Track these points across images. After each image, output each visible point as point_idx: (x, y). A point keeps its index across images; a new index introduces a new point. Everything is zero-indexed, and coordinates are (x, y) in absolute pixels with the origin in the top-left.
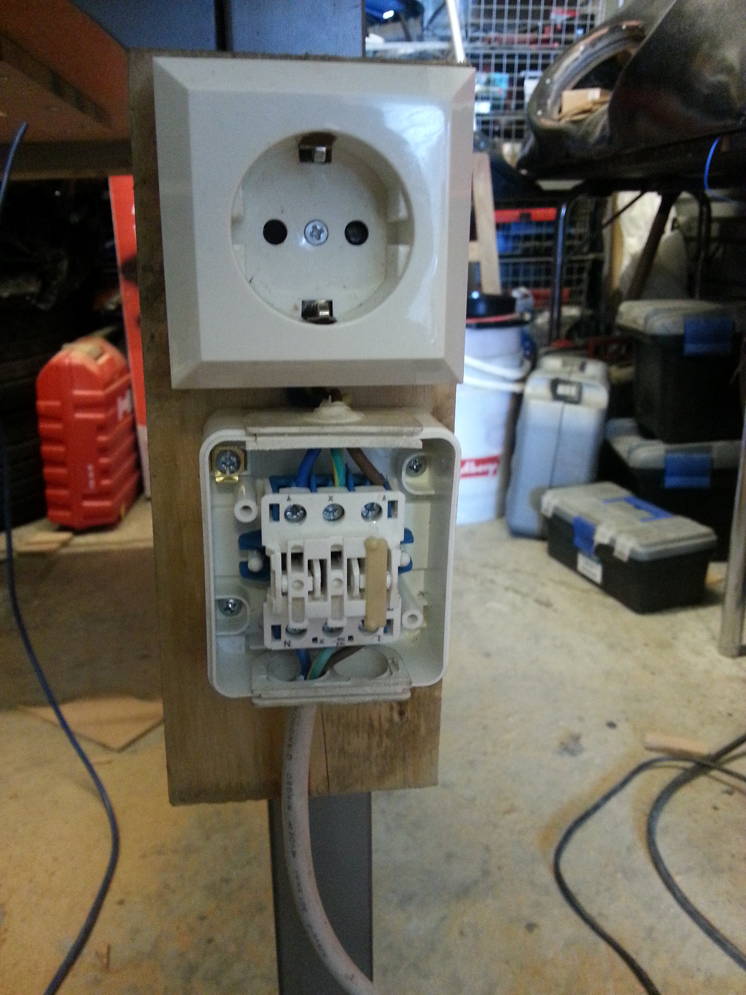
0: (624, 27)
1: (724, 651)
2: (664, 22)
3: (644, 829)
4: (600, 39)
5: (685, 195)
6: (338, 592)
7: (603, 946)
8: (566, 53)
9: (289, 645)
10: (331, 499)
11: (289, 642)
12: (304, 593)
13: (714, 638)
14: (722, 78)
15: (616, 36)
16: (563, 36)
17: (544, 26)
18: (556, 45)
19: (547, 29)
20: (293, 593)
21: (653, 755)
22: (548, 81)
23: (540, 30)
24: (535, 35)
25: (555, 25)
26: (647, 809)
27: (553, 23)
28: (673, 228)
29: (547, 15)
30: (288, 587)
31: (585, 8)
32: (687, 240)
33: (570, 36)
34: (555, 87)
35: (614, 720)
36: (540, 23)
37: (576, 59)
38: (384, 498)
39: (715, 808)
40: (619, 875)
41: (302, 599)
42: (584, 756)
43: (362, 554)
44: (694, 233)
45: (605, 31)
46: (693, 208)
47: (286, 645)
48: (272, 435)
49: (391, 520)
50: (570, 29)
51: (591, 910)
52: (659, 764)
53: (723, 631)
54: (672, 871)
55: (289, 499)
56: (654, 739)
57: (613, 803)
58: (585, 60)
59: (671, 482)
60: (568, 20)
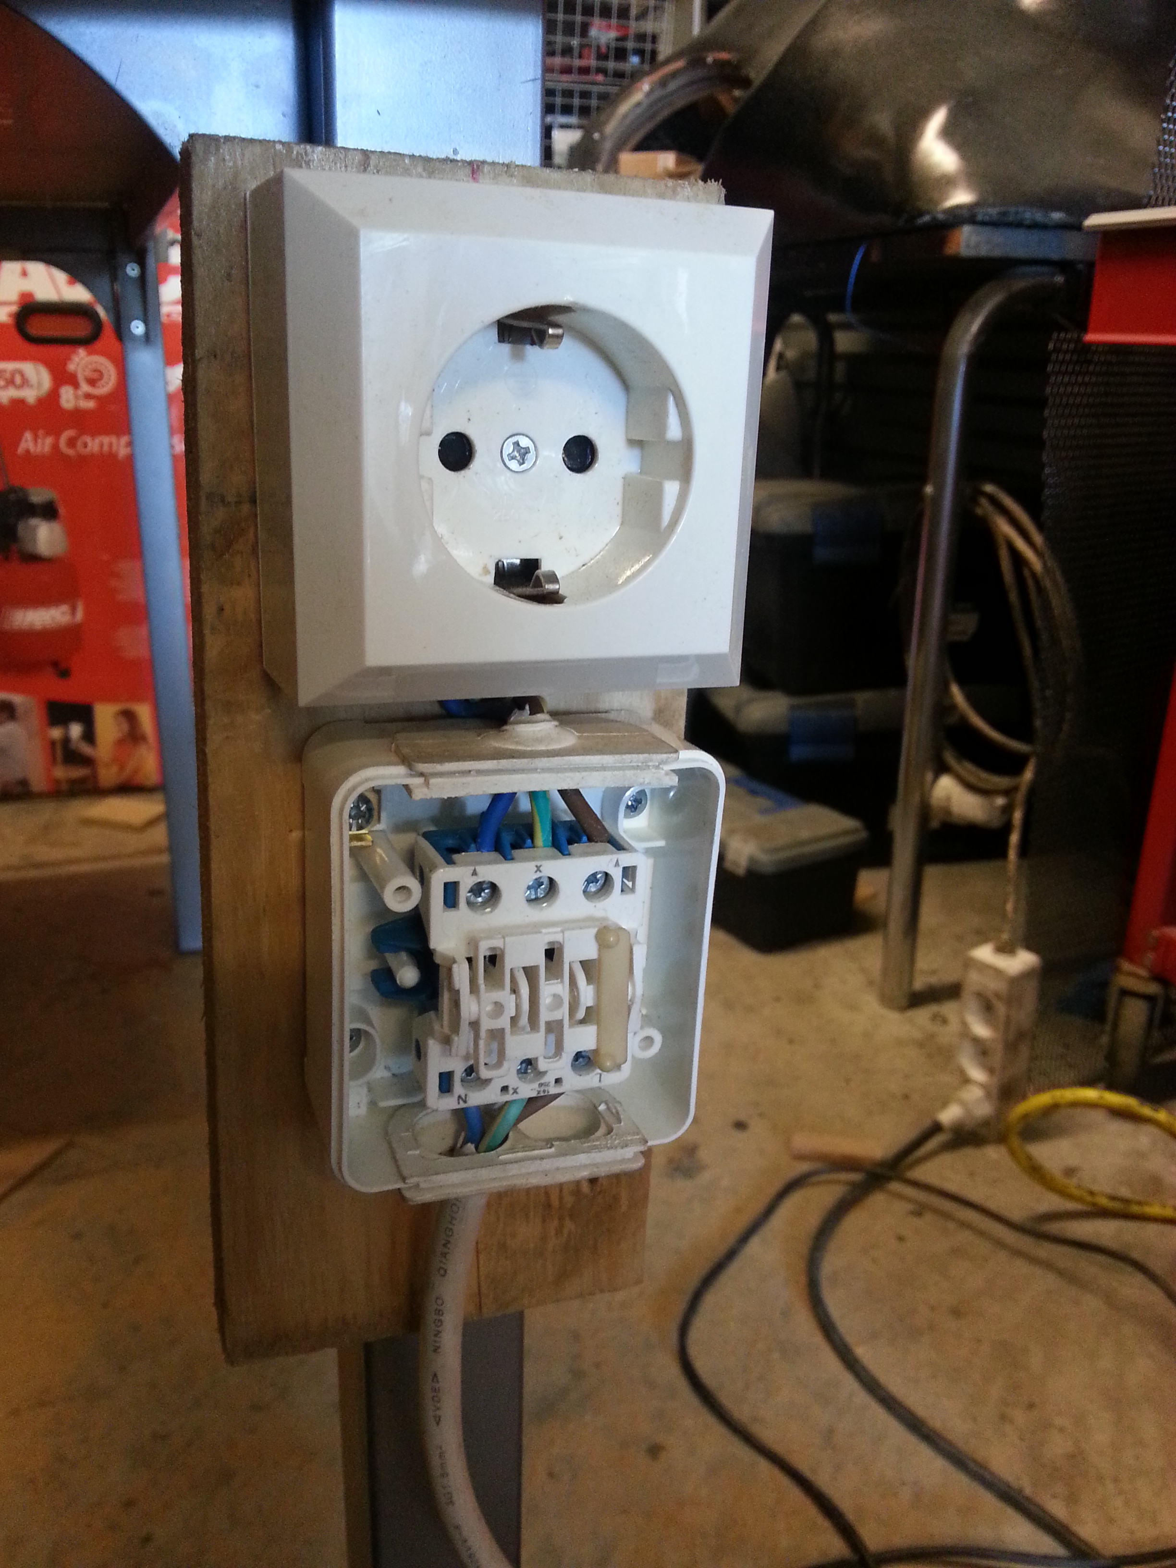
0: (710, 60)
1: (887, 1001)
2: (781, 63)
3: (803, 1279)
4: (674, 75)
5: (796, 318)
6: (557, 1015)
7: (764, 1465)
8: (624, 92)
9: (465, 1102)
10: (538, 869)
11: (466, 1095)
12: (504, 1022)
13: (871, 983)
14: (868, 153)
15: (700, 73)
16: (611, 65)
17: (582, 46)
18: (600, 78)
19: (586, 52)
20: (487, 1024)
21: (804, 1167)
22: (596, 136)
23: (576, 53)
24: (567, 61)
25: (598, 47)
26: (804, 1249)
27: (594, 43)
28: (778, 368)
29: (585, 29)
30: (479, 1015)
31: (642, 23)
32: (799, 386)
33: (621, 66)
34: (608, 145)
35: (742, 1117)
36: (575, 42)
37: (638, 104)
38: (617, 864)
39: (901, 1239)
40: (776, 1356)
41: (502, 1031)
42: (706, 1177)
43: (591, 952)
44: (811, 375)
45: (680, 64)
46: (809, 339)
47: (461, 1102)
48: (452, 774)
49: (628, 898)
50: (621, 54)
51: (741, 1412)
52: (815, 1179)
53: (885, 971)
54: (850, 1339)
55: (475, 873)
56: (804, 1142)
57: (754, 1245)
58: (651, 105)
59: (798, 753)
60: (617, 39)
